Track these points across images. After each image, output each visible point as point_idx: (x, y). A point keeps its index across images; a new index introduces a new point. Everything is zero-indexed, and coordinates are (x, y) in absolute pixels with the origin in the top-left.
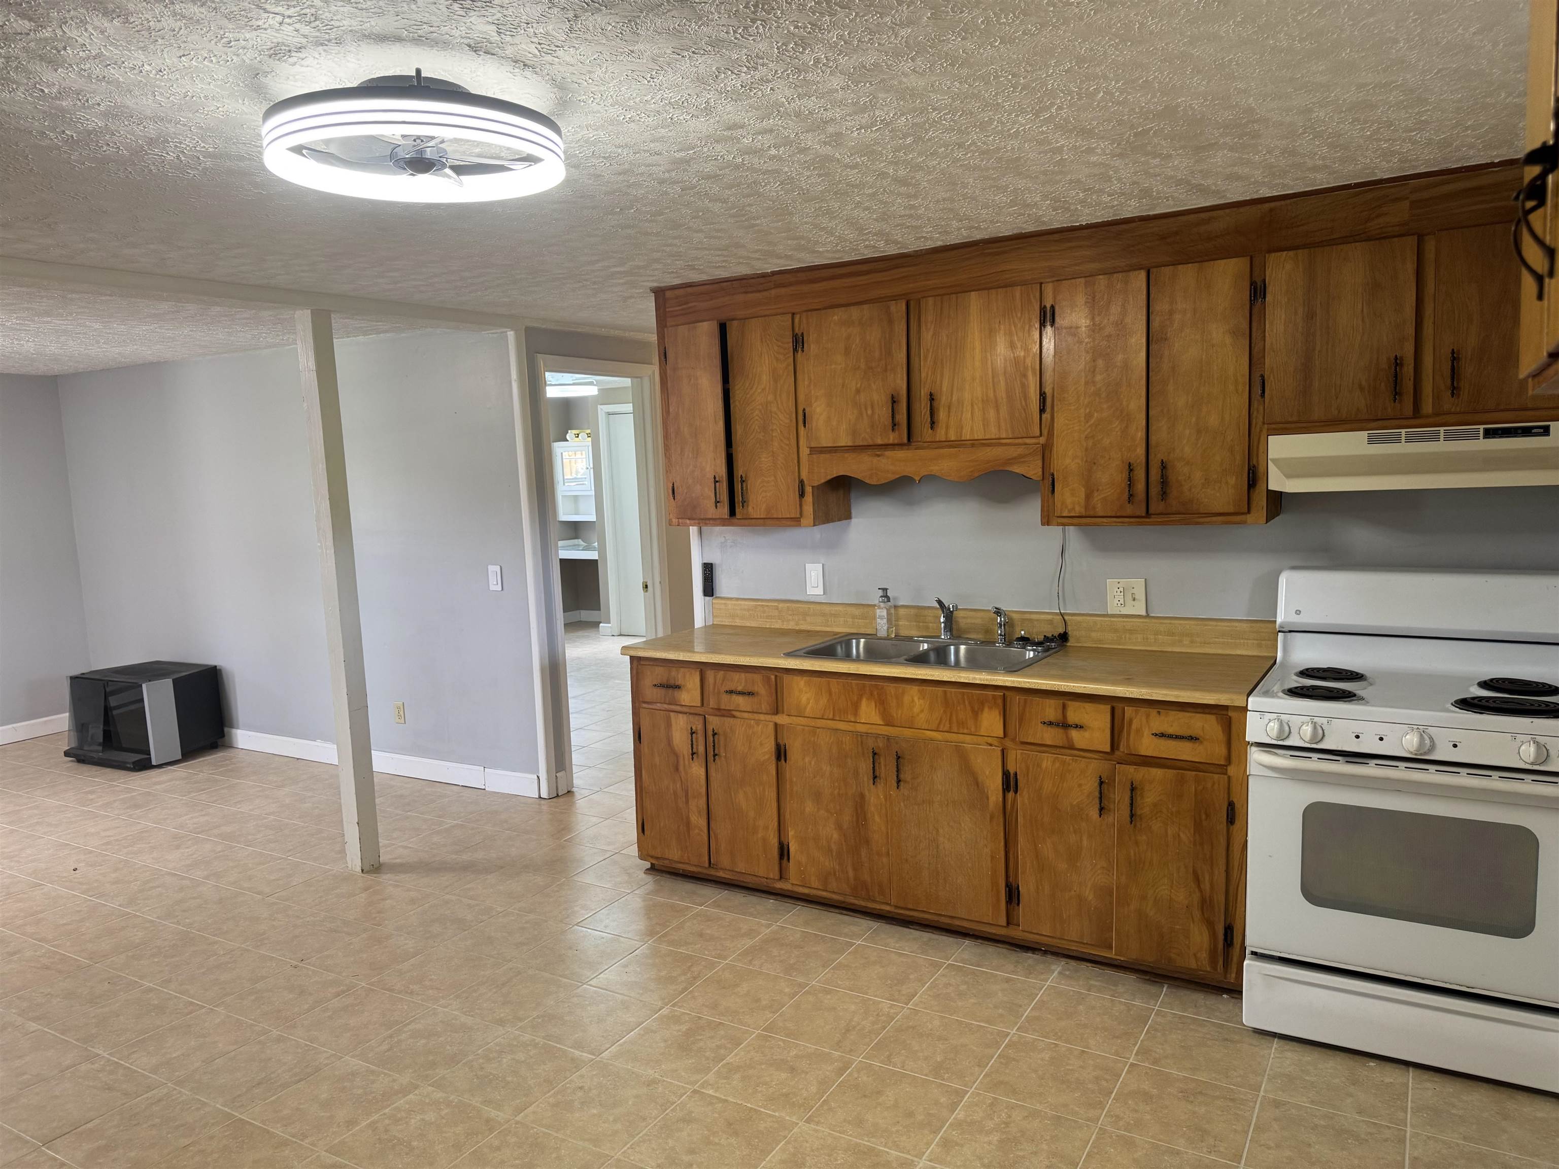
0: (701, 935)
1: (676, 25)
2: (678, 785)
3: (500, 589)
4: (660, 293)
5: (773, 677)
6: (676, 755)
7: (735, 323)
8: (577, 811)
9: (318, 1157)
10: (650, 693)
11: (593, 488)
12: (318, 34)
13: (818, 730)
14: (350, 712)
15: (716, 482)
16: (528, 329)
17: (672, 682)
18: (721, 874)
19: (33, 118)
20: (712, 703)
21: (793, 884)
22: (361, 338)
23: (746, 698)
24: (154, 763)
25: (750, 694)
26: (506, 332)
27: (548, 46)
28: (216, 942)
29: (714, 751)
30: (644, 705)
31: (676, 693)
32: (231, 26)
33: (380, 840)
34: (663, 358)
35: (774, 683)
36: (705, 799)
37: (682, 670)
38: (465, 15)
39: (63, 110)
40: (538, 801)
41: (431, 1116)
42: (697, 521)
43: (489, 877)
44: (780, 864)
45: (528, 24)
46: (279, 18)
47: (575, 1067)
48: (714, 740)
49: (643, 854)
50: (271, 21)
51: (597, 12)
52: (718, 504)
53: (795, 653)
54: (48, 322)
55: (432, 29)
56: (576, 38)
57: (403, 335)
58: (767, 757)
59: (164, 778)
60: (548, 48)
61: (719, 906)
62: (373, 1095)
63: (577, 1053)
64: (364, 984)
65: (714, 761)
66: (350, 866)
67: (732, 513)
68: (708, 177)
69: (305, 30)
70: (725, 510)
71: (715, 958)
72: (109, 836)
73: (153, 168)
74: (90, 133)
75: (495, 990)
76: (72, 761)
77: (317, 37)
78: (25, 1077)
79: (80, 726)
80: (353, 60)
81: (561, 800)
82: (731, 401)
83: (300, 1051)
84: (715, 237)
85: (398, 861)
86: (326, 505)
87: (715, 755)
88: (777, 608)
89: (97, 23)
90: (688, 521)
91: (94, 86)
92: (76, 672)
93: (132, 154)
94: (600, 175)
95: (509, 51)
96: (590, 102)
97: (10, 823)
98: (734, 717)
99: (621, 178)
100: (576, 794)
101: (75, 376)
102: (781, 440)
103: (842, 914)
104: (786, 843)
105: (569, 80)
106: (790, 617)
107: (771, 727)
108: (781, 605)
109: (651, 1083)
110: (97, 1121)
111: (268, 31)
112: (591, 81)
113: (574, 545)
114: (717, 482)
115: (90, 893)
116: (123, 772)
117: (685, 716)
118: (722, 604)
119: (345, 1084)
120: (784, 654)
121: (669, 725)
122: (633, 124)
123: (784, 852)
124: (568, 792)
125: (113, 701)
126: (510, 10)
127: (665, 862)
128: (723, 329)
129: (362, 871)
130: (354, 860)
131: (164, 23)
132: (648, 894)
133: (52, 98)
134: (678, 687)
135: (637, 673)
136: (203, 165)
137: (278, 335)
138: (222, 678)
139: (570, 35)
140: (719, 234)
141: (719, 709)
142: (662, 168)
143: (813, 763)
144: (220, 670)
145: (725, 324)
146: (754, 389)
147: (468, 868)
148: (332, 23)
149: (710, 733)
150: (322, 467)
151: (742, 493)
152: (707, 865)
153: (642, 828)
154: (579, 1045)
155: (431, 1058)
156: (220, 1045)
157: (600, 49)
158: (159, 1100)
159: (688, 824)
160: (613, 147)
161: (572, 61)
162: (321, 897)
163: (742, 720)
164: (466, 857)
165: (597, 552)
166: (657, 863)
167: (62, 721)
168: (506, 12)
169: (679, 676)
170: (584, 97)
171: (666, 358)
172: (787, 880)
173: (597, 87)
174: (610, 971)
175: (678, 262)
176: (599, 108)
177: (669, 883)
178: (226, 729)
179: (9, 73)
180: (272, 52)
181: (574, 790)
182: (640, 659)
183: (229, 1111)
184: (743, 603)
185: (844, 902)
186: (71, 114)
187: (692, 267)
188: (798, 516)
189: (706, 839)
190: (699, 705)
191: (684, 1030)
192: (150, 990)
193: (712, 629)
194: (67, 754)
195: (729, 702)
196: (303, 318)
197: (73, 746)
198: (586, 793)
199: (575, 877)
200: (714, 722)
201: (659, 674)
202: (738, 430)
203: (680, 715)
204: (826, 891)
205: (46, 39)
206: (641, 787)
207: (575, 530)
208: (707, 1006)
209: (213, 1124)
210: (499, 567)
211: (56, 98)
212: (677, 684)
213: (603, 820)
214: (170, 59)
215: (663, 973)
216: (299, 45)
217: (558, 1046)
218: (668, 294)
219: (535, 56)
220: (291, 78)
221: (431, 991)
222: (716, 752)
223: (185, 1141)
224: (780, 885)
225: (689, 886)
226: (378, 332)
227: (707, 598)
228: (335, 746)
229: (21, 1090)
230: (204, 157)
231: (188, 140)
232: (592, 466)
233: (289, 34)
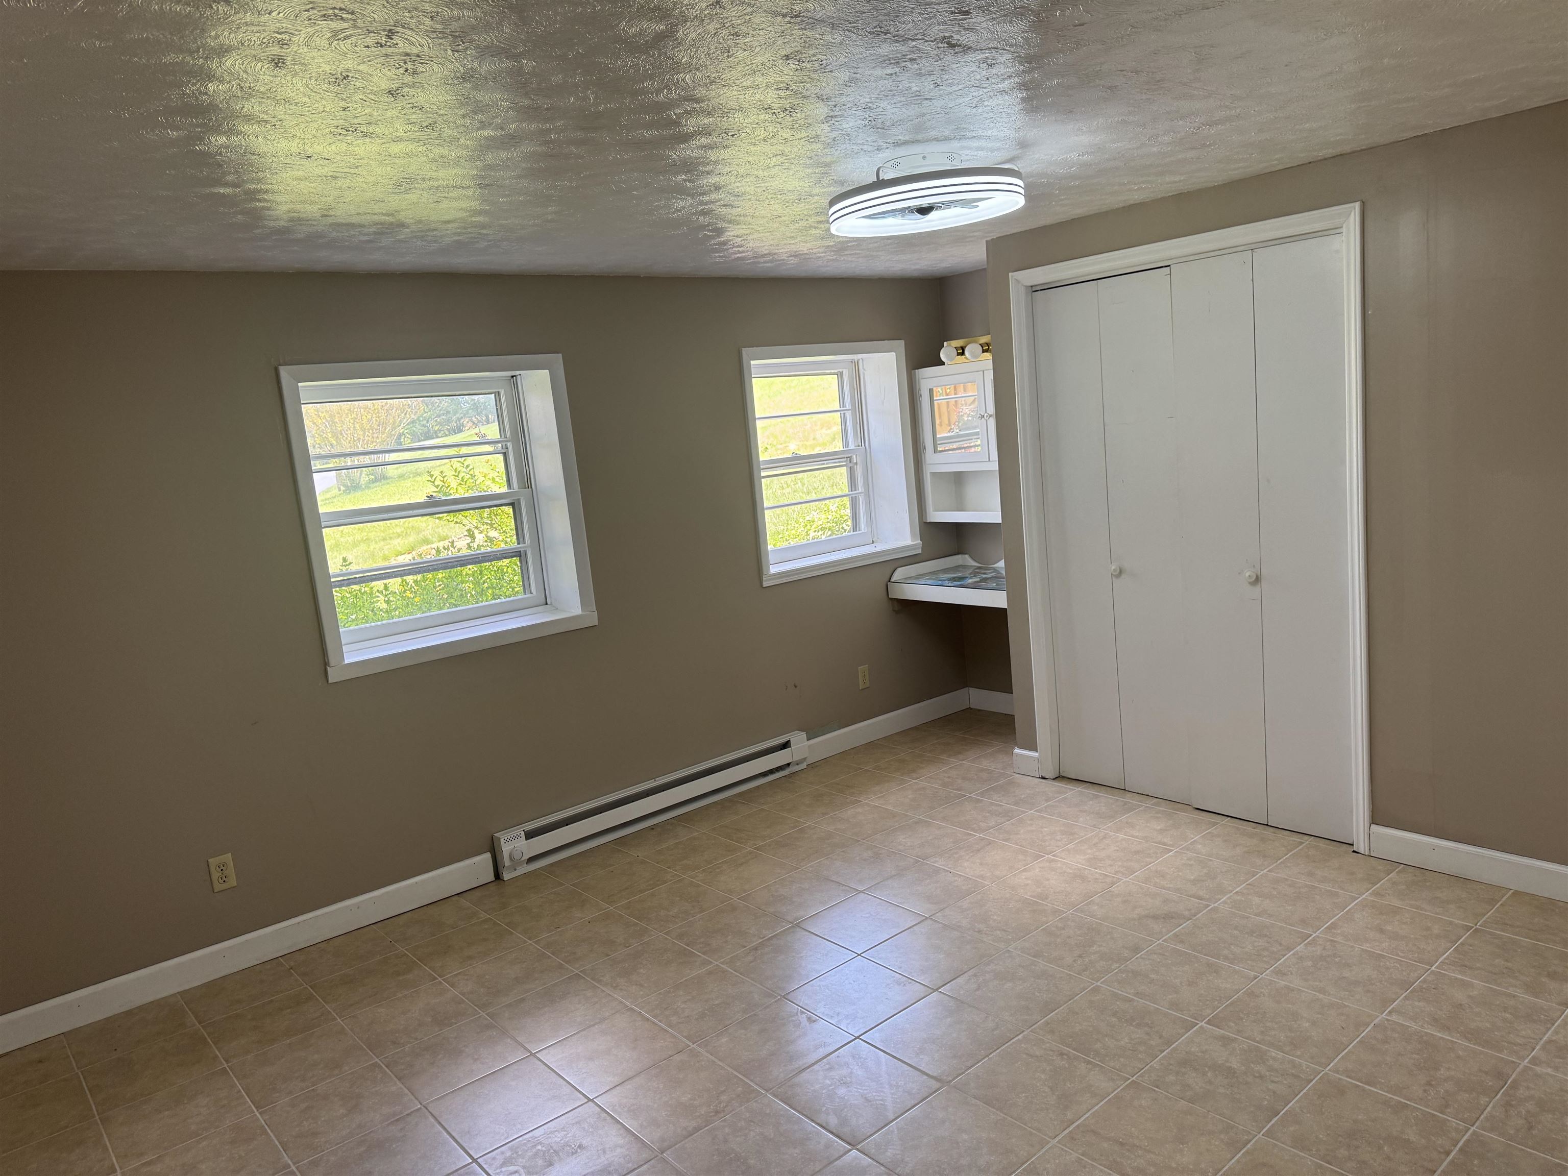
165: (1005, 596)
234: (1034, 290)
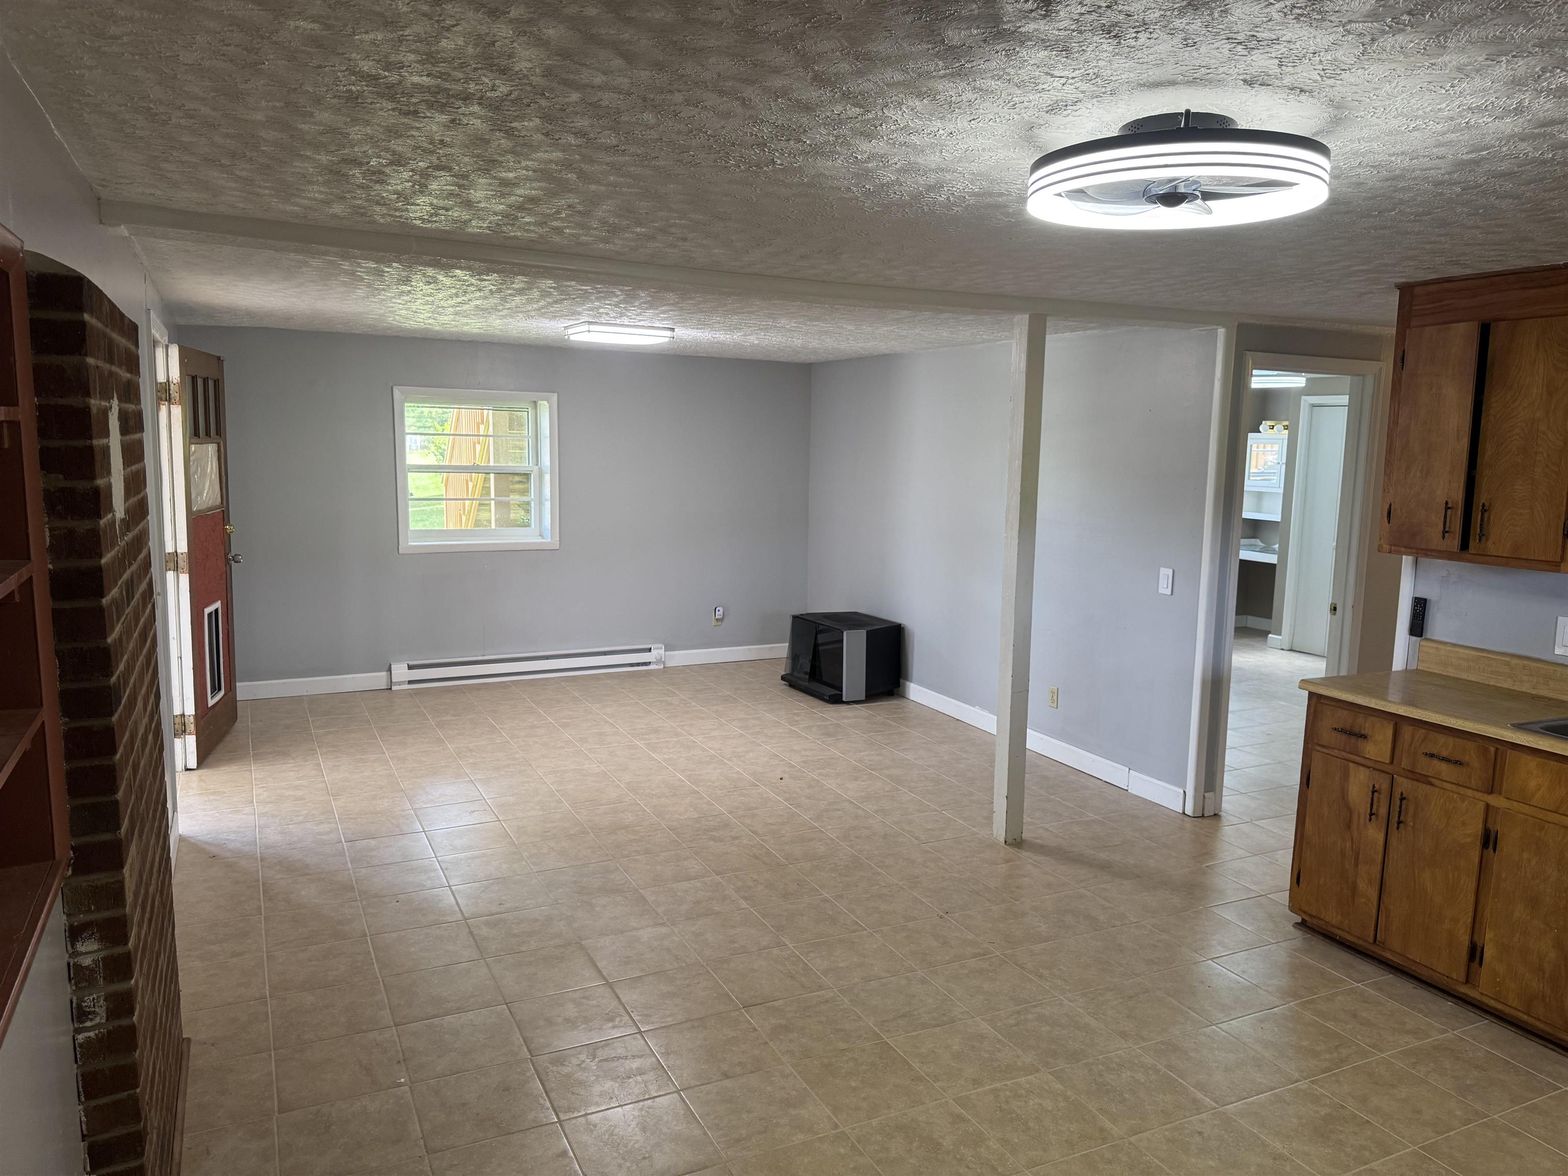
0: (1355, 1016)
1: (1498, 33)
2: (1348, 844)
3: (1170, 594)
4: (1407, 291)
5: (1492, 749)
6: (1350, 811)
7: (1503, 324)
8: (1224, 838)
9: (946, 1102)
10: (1326, 736)
11: (1282, 485)
12: (1096, 89)
13: (1547, 825)
14: (1012, 693)
15: (1447, 508)
16: (1241, 326)
17: (1356, 729)
18: (1388, 955)
19: (845, 178)
20: (1405, 763)
21: (1482, 994)
22: (1067, 335)
23: (1452, 767)
24: (844, 699)
25: (1458, 763)
26: (1217, 329)
27: (1333, 71)
28: (879, 874)
29: (1399, 817)
30: (1318, 748)
31: (1360, 743)
32: (1019, 92)
33: (1024, 817)
34: (1400, 364)
35: (1493, 756)
36: (1379, 867)
37: (1372, 718)
38: (1247, 54)
39: (868, 170)
40: (1181, 816)
41: (1048, 1104)
42: (1414, 551)
43: (1124, 882)
44: (1469, 966)
45: (1315, 53)
46: (1063, 81)
47: (1197, 1109)
48: (1400, 807)
49: (1295, 905)
50: (1055, 84)
51: (1399, 33)
52: (1447, 535)
53: (1529, 726)
54: (815, 325)
55: (1209, 71)
56: (1368, 60)
57: (1109, 332)
58: (1469, 840)
59: (849, 714)
60: (1333, 72)
61: (1381, 990)
62: (999, 1063)
63: (1200, 1095)
64: (998, 954)
65: (1398, 828)
66: (995, 835)
67: (1464, 546)
68: (1502, 175)
69: (1084, 86)
70: (1454, 542)
71: (1369, 1046)
72: (807, 756)
73: (925, 208)
74: (883, 185)
75: (1121, 1001)
76: (786, 685)
77: (1094, 91)
78: (735, 945)
79: (794, 656)
80: (1124, 106)
81: (1206, 821)
82: (1483, 415)
83: (939, 998)
84: (1494, 233)
85: (1039, 841)
86: (1017, 499)
87: (1399, 822)
88: (1508, 664)
89: (910, 103)
90: (1403, 549)
91: (896, 150)
92: (798, 612)
93: (912, 198)
94: (1363, 183)
95: (1287, 81)
96: (1370, 116)
97: (741, 728)
98: (1432, 784)
99: (1388, 183)
100: (1223, 819)
101: (826, 364)
102: (1547, 466)
103: (1546, 1047)
104: (1479, 944)
105: (1350, 99)
106: (1525, 678)
107: (1481, 806)
108: (1515, 661)
109: (1277, 1157)
110: (781, 1002)
111: (1051, 92)
112: (1375, 97)
113: (1251, 545)
114: (1449, 508)
115: (791, 803)
116: (821, 703)
117: (1367, 771)
118: (1433, 647)
119: (975, 1044)
120: (1512, 725)
121: (1346, 776)
122: (1416, 132)
123: (1475, 953)
124: (1215, 815)
125: (821, 639)
126: (1298, 43)
127: (1320, 922)
128: (1485, 332)
129: (1006, 842)
130: (999, 830)
131: (964, 97)
132: (1295, 951)
133: (862, 162)
134: (1364, 737)
135: (1315, 712)
136: (967, 203)
137: (993, 333)
138: (904, 638)
139: (1362, 58)
140: (1501, 229)
141: (1413, 772)
142: (1443, 171)
143: (1534, 862)
144: (903, 628)
145: (1489, 325)
146: (1518, 403)
147: (1105, 867)
148: (1112, 78)
149: (1397, 797)
150: (1018, 463)
151: (1481, 525)
152: (1371, 940)
153: (1297, 878)
154: (1201, 1086)
155: (1053, 1047)
156: (876, 969)
157: (1393, 66)
158: (827, 1001)
159: (1354, 888)
160: (1386, 156)
161: (1358, 81)
162: (967, 857)
163: (1442, 791)
164: (1103, 856)
165: (1276, 556)
166: (1309, 920)
167: (782, 650)
168: (1292, 46)
169: (1367, 725)
170: (1363, 113)
171: (1403, 362)
172: (1475, 986)
173: (1380, 102)
174: (1242, 1020)
175: (1438, 259)
176: (1378, 121)
177: (1322, 946)
178: (902, 681)
179: (835, 147)
180: (1050, 108)
181: (1222, 814)
182: (1320, 696)
183: (878, 1032)
184: (1462, 650)
185: (1553, 1035)
186: (873, 173)
187: (1457, 263)
188: (1558, 559)
189: (1374, 912)
190: (1388, 761)
191: (1323, 1113)
192: (826, 900)
193: (1412, 675)
194: (783, 678)
195: (1426, 767)
196: (1021, 322)
197: (788, 672)
198: (1235, 820)
199: (1214, 908)
200: (1404, 785)
201: (1343, 718)
202: (1488, 450)
203: (1362, 768)
204: (1529, 1015)
205: (869, 120)
206: (1302, 835)
207: (1256, 528)
208: (1353, 1097)
209: (865, 1038)
210: (1171, 571)
211: (866, 162)
212: (1363, 732)
213: (1251, 855)
214: (962, 123)
215: (1305, 1043)
216: (1076, 100)
217: (1180, 1080)
218: (1417, 290)
219: (1315, 81)
220: (1062, 127)
221: (1059, 981)
222: (1402, 818)
223: (842, 1045)
224: (1463, 989)
225: (1345, 956)
226: (1086, 329)
227: (1414, 638)
228: (996, 718)
229: (732, 955)
230: (969, 196)
231: (960, 184)
232: (1284, 461)
233: (1069, 92)
234: (1313, 406)
